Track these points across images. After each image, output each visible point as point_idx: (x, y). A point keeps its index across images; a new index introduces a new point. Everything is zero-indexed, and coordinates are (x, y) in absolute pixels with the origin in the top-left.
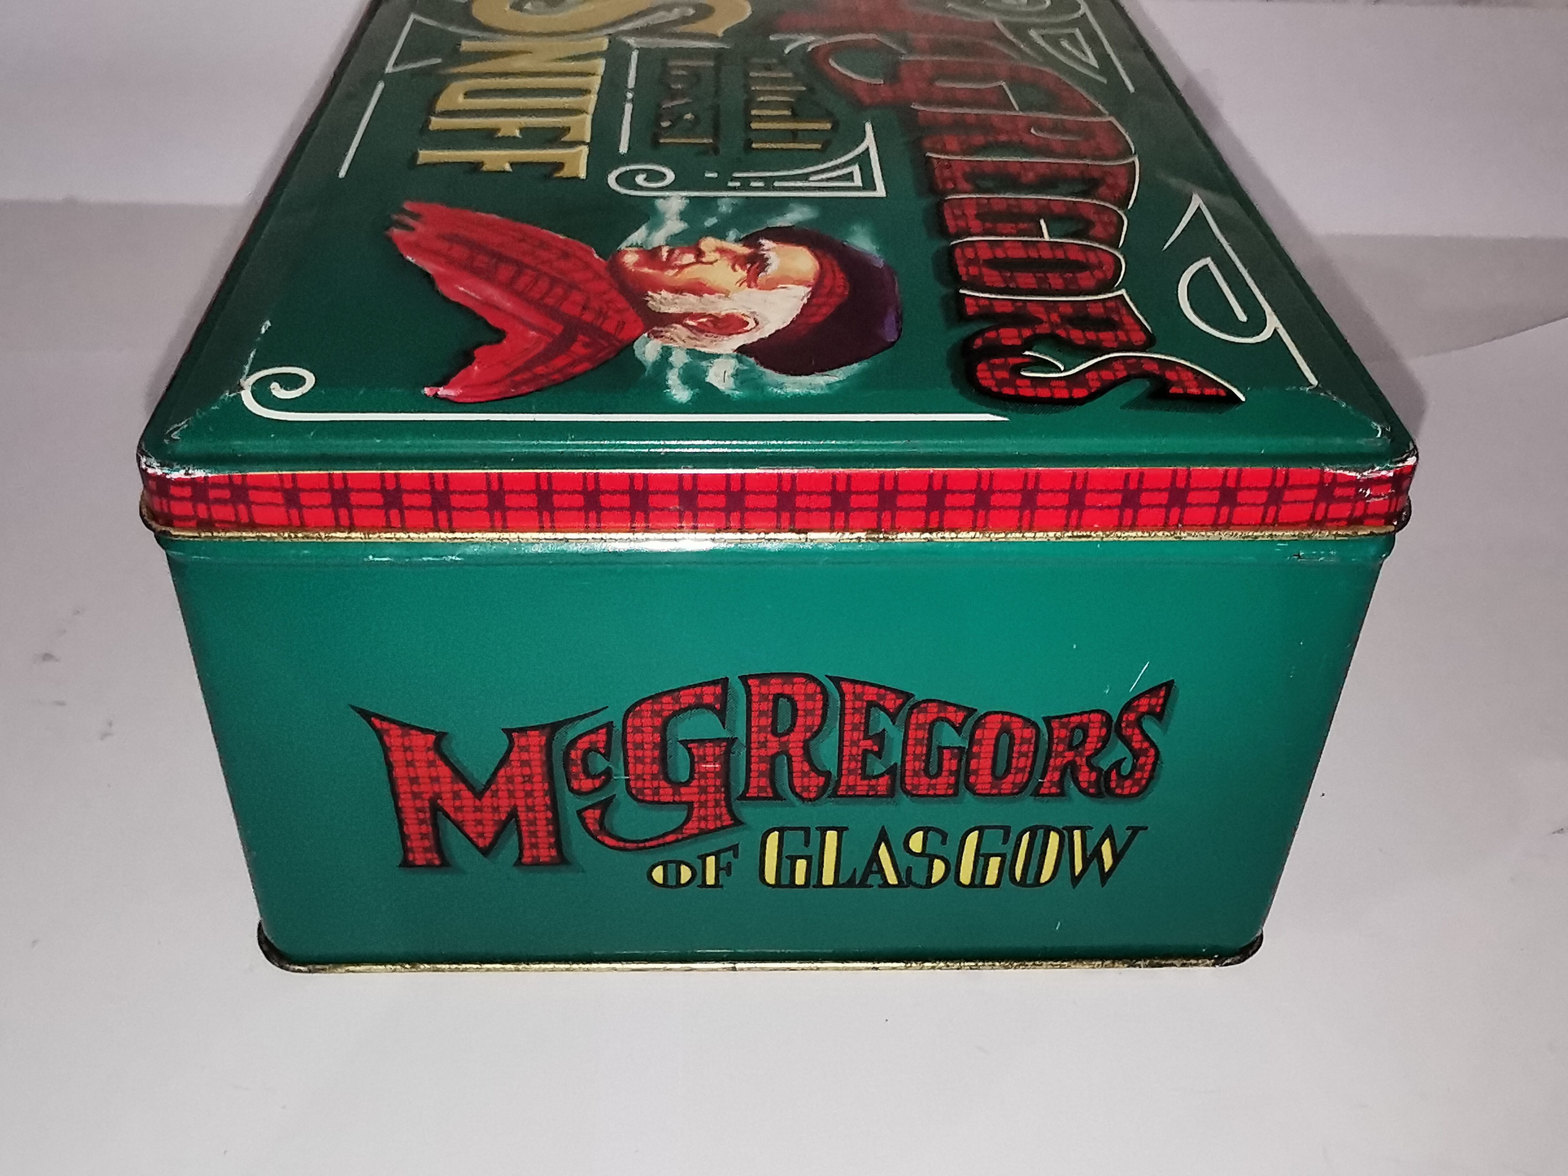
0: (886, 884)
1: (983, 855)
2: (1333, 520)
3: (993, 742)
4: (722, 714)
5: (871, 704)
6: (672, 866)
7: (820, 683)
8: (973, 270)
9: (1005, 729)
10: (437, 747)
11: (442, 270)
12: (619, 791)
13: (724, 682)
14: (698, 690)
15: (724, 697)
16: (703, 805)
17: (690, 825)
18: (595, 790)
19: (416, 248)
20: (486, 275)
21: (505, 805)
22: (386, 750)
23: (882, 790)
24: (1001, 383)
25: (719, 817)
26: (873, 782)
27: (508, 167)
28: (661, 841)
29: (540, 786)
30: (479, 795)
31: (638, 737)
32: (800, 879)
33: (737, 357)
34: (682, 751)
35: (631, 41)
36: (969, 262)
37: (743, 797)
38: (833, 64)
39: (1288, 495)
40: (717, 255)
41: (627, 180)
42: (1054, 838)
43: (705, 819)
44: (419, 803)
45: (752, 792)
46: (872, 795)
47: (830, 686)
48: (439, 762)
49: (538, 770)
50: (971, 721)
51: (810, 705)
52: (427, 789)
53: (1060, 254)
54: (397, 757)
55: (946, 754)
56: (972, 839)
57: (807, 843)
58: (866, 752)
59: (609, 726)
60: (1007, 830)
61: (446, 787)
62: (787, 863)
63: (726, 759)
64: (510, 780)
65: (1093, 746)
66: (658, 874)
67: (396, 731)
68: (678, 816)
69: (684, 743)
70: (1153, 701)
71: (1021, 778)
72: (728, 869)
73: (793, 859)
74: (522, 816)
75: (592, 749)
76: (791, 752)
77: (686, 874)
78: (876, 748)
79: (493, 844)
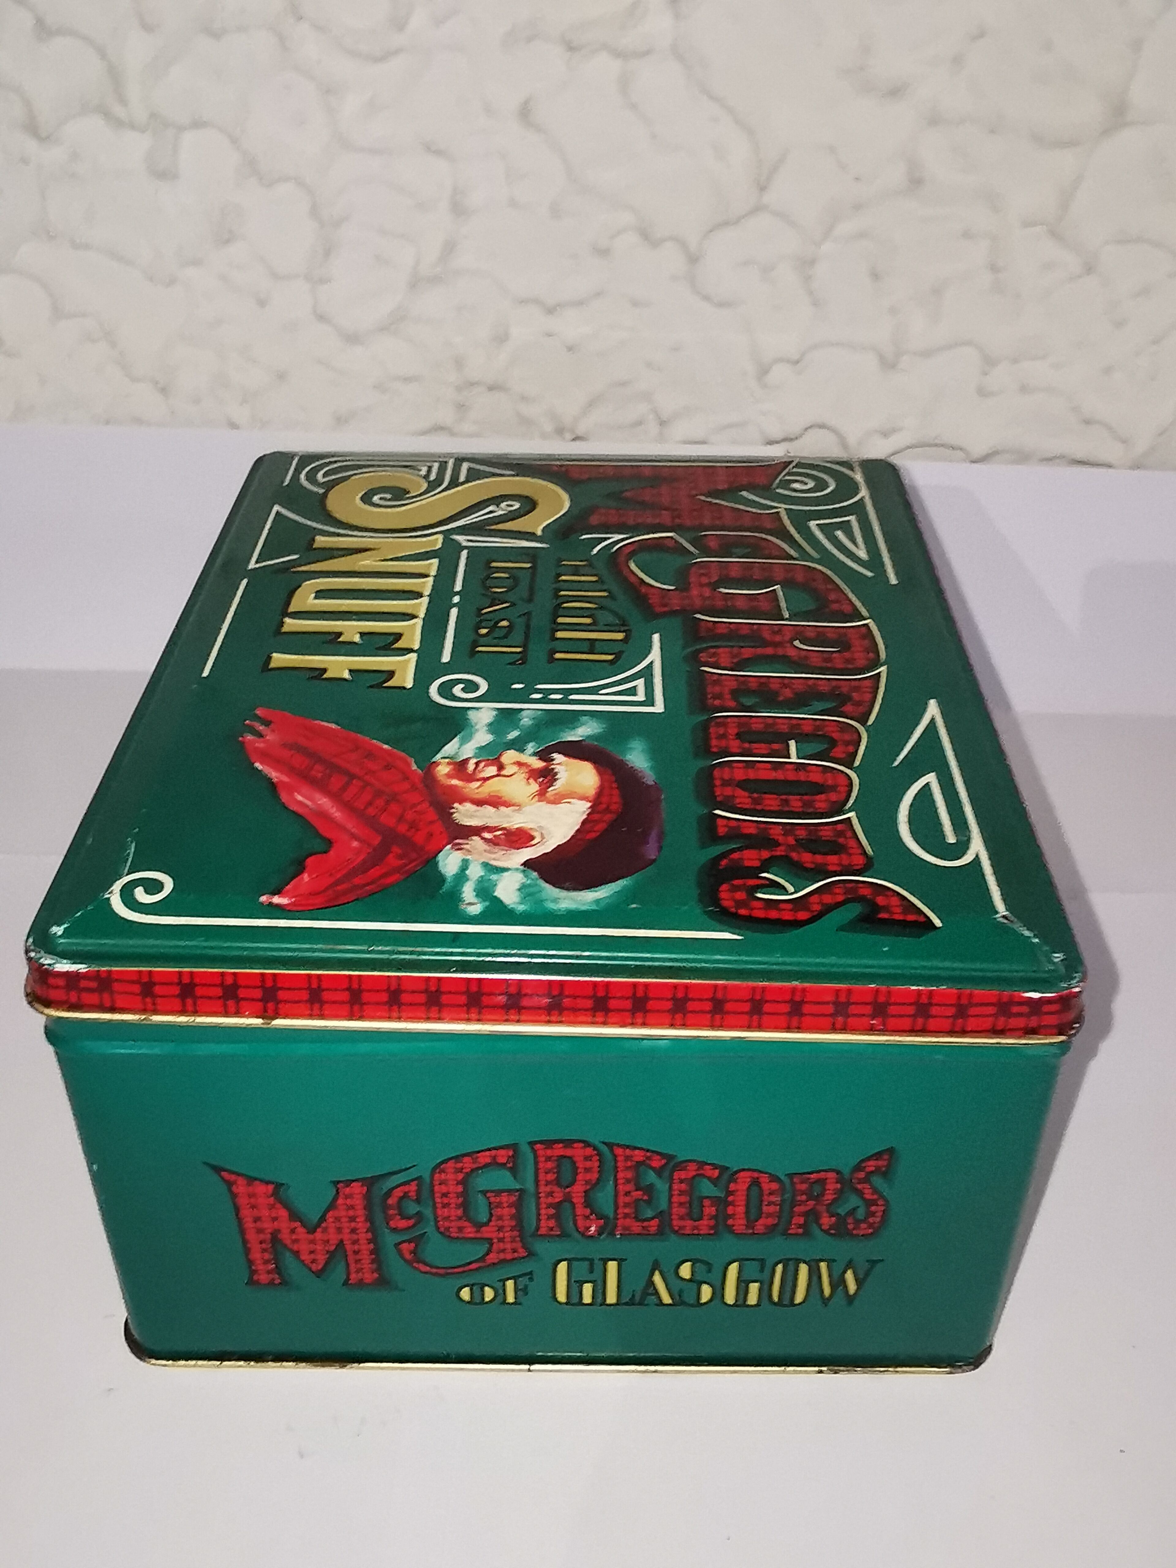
0: (661, 1303)
1: (744, 1281)
2: (1010, 1030)
3: (745, 1193)
4: (514, 1171)
5: (639, 1164)
6: (478, 1288)
7: (595, 1149)
8: (728, 791)
9: (756, 1182)
10: (275, 1193)
11: (285, 779)
12: (429, 1229)
13: (514, 1147)
14: (494, 1152)
15: (514, 1157)
16: (501, 1240)
17: (491, 1255)
18: (409, 1228)
19: (265, 756)
20: (321, 785)
21: (334, 1238)
22: (234, 1196)
23: (653, 1230)
24: (740, 904)
25: (515, 1251)
26: (646, 1224)
27: (346, 675)
28: (466, 1268)
29: (361, 1225)
30: (312, 1231)
31: (444, 1189)
32: (587, 1299)
33: (524, 871)
34: (481, 1200)
35: (460, 538)
36: (726, 783)
37: (536, 1234)
38: (633, 566)
39: (973, 1011)
40: (515, 769)
41: (446, 690)
42: (804, 1269)
43: (503, 1251)
44: (262, 1236)
45: (543, 1231)
46: (644, 1234)
47: (605, 1149)
48: (278, 1205)
49: (361, 1212)
50: (726, 1176)
51: (588, 1164)
52: (268, 1226)
53: (802, 776)
54: (242, 1201)
55: (707, 1203)
56: (733, 1269)
57: (591, 1271)
58: (637, 1201)
59: (419, 1179)
60: (762, 1262)
61: (284, 1225)
62: (575, 1286)
63: (518, 1205)
64: (338, 1219)
65: (831, 1197)
66: (465, 1294)
67: (241, 1181)
68: (481, 1249)
69: (484, 1193)
70: (880, 1163)
71: (771, 1221)
72: (525, 1290)
73: (581, 1283)
74: (349, 1247)
75: (406, 1195)
76: (574, 1200)
77: (489, 1294)
78: (645, 1198)
79: (323, 1270)
